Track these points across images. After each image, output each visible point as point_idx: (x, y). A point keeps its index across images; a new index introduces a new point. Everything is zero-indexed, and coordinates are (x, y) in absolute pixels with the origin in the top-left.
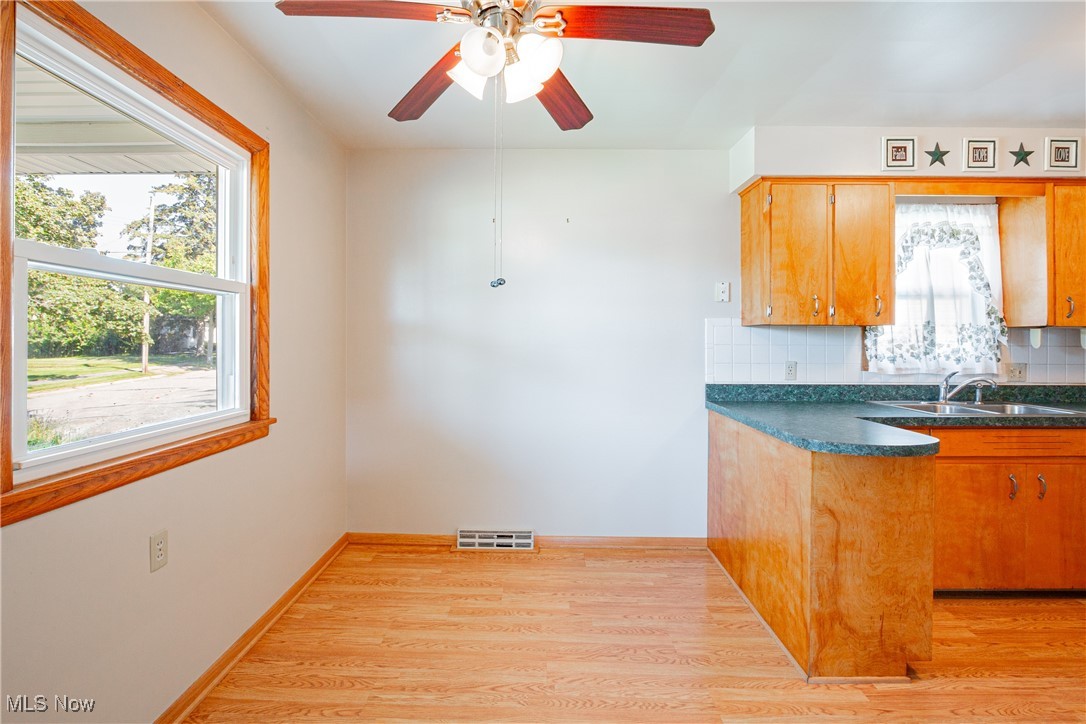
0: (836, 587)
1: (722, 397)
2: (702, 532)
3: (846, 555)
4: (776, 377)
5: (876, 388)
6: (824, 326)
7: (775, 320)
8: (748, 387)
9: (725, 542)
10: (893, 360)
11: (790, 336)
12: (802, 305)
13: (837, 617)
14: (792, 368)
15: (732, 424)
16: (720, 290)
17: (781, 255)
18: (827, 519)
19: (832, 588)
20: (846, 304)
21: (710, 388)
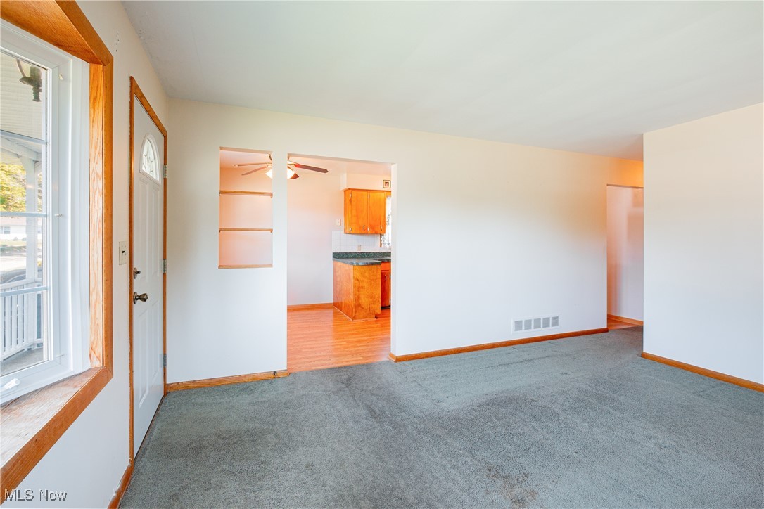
0: (359, 298)
1: (337, 256)
2: (332, 301)
3: (361, 290)
4: (355, 250)
5: (384, 253)
6: (367, 234)
7: (353, 232)
8: (346, 253)
9: (338, 303)
10: (389, 244)
11: (359, 237)
12: (360, 227)
13: (359, 305)
14: (360, 247)
15: (340, 263)
16: (337, 222)
17: (354, 212)
18: (357, 282)
19: (358, 298)
20: (372, 227)
21: (334, 254)
